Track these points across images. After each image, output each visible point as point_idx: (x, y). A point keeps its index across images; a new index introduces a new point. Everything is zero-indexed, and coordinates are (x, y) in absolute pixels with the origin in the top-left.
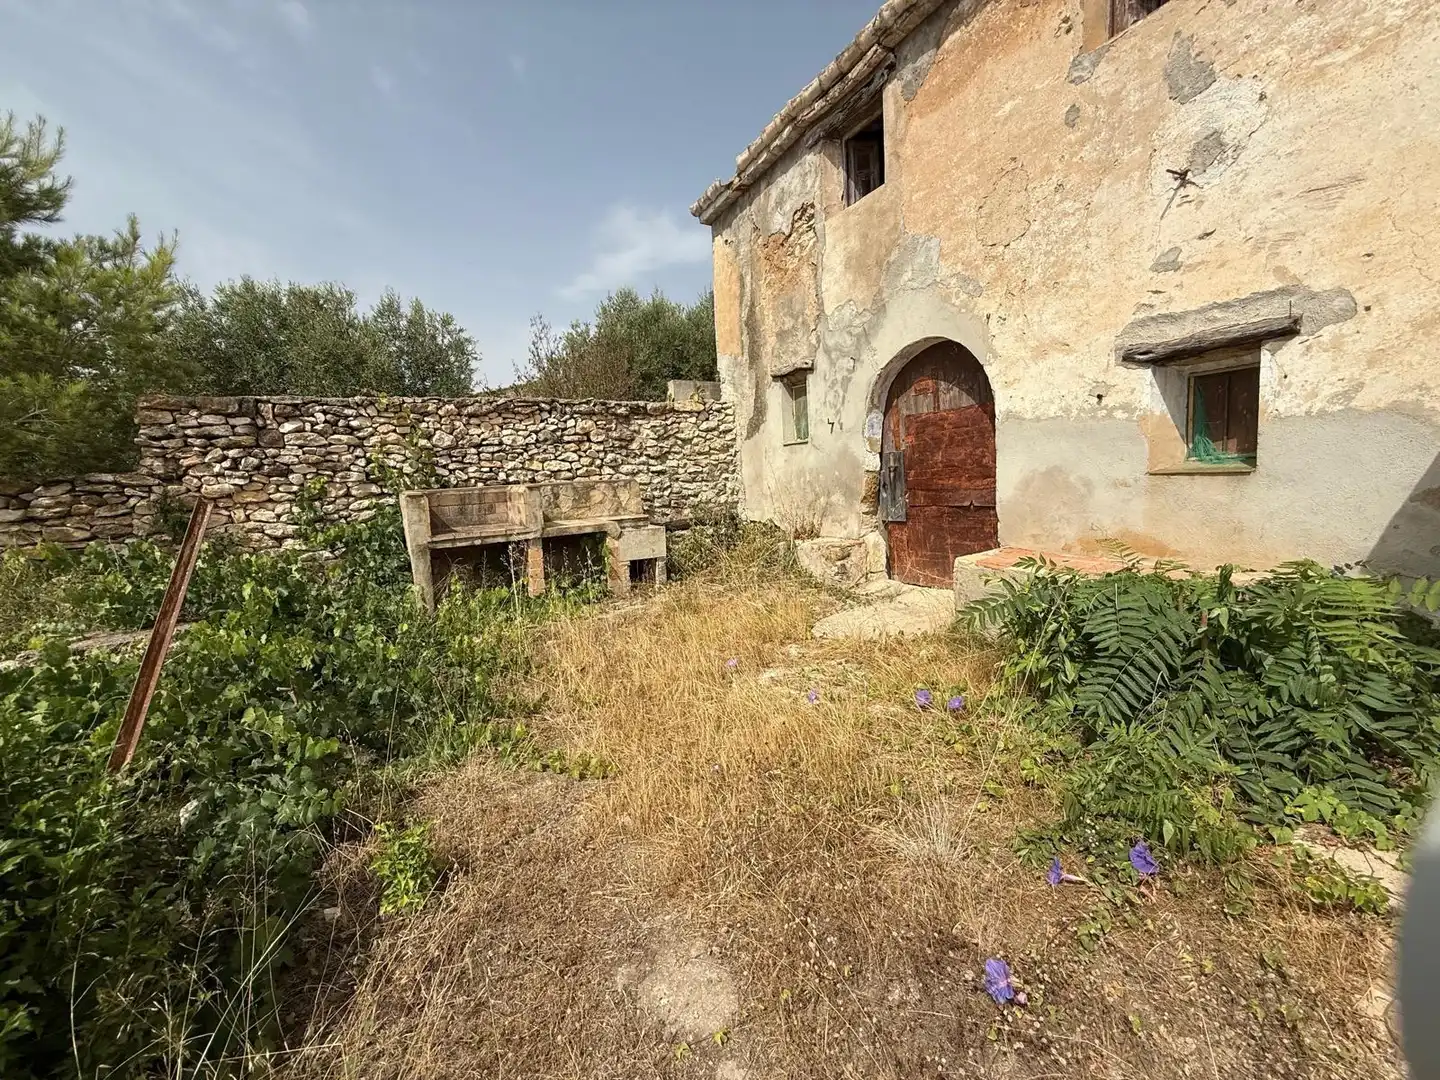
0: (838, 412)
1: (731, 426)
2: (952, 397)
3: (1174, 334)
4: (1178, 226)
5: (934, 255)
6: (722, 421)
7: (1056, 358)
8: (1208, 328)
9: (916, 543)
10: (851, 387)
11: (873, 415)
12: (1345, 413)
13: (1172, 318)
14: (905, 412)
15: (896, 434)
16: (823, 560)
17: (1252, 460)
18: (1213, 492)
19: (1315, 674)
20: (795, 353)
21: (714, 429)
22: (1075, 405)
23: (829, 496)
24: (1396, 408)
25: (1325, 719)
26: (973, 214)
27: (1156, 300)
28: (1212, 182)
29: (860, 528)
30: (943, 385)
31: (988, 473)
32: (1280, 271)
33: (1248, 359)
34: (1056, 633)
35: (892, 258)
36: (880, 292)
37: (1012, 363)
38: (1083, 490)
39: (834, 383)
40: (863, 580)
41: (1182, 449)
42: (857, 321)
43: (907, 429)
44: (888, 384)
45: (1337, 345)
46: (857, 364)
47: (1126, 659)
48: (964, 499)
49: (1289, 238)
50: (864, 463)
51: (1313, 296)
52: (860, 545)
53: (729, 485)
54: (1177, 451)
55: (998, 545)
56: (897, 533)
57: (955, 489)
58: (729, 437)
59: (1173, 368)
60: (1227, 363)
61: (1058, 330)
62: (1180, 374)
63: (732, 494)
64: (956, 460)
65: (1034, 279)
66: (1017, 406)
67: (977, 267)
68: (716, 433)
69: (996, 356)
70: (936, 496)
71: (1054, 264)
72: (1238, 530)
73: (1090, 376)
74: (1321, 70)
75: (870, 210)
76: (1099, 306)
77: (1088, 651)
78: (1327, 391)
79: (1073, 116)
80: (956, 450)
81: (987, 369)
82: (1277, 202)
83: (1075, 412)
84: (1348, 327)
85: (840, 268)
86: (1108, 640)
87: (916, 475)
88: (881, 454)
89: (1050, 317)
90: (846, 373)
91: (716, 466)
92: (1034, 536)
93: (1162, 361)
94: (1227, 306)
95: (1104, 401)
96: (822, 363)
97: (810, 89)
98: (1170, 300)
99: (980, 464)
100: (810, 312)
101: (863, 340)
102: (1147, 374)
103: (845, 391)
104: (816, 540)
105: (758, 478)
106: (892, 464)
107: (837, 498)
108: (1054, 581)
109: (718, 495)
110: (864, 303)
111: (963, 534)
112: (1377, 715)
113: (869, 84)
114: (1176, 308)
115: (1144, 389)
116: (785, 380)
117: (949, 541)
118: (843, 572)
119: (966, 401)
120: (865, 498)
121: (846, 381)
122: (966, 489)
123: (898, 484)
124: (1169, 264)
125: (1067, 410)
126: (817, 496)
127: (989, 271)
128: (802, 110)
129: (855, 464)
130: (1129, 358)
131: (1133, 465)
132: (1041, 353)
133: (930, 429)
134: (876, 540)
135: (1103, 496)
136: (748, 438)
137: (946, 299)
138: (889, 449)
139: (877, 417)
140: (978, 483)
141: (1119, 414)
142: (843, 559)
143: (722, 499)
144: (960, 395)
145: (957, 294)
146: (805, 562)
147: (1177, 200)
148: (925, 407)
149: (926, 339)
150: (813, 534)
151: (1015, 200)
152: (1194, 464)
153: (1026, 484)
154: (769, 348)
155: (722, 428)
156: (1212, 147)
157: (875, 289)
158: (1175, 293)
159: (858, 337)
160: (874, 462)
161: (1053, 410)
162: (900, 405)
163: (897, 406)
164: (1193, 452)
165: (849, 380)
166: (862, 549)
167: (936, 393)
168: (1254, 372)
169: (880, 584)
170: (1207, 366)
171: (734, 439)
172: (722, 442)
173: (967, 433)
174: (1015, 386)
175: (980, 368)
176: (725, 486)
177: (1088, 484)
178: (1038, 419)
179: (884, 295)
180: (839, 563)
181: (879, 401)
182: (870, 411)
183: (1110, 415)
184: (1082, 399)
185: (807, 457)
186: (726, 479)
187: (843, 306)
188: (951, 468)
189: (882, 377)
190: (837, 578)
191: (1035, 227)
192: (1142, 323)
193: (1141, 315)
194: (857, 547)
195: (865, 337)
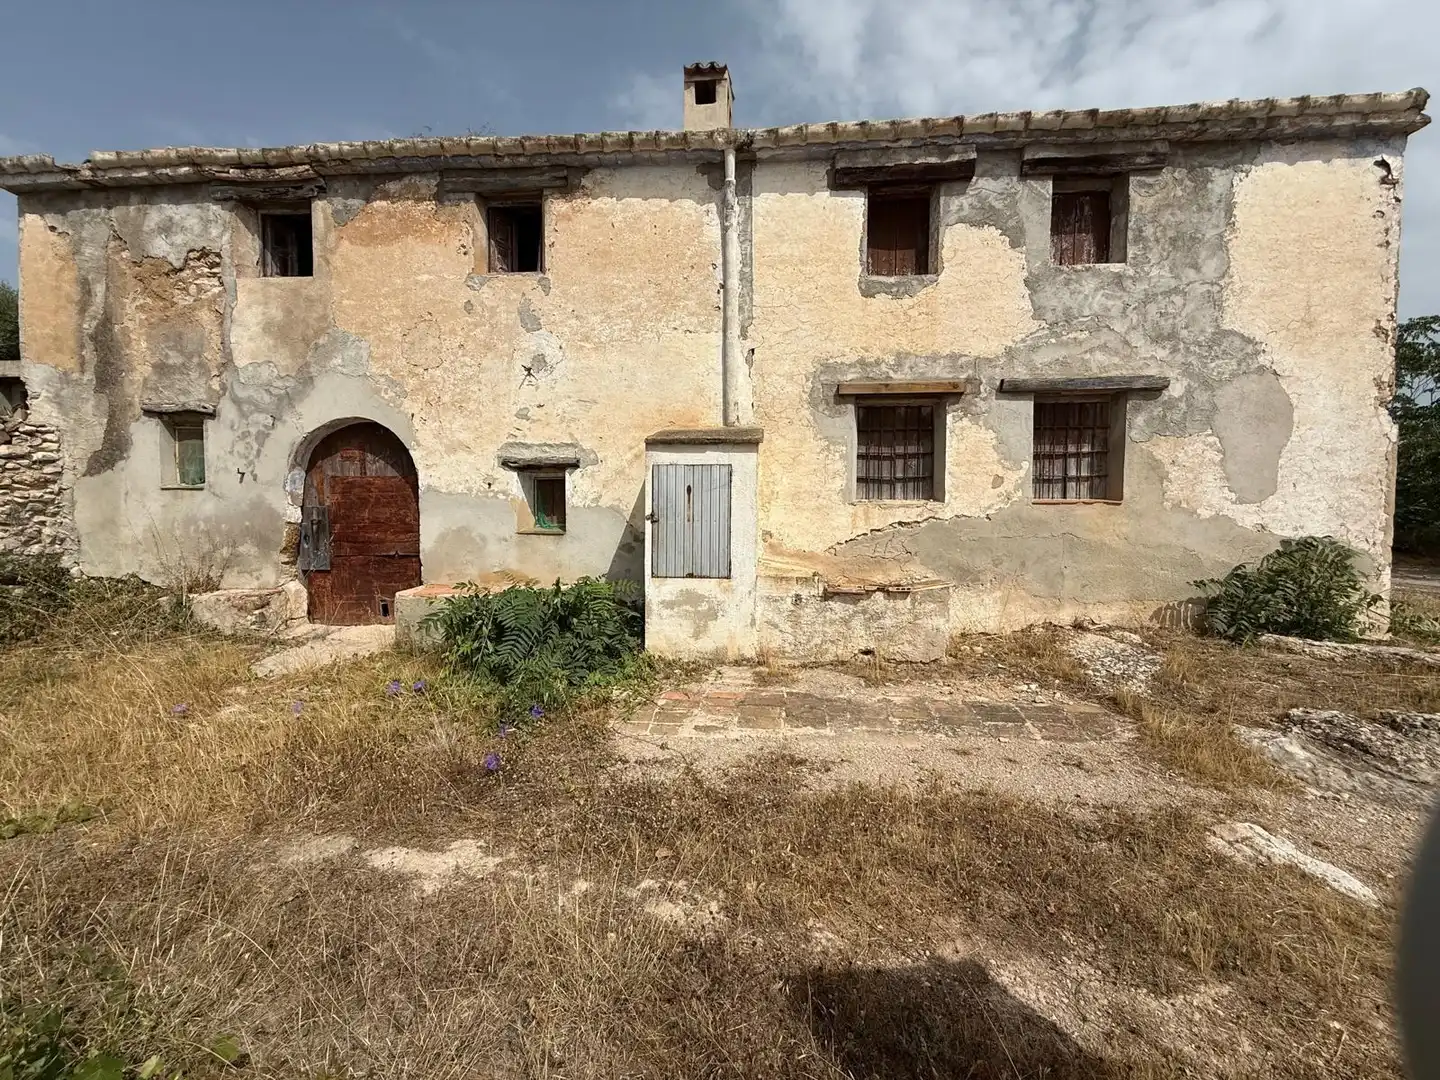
0: (251, 463)
1: (54, 455)
2: (377, 467)
3: (527, 455)
4: (526, 396)
5: (365, 354)
6: (38, 449)
7: (462, 455)
8: (544, 455)
9: (340, 589)
10: (269, 443)
11: (296, 471)
12: (595, 508)
13: (528, 446)
14: (330, 473)
15: (320, 492)
16: (236, 611)
17: (563, 528)
18: (546, 544)
19: (590, 624)
20: (186, 392)
21: (22, 457)
22: (475, 488)
23: (234, 545)
24: (611, 507)
25: (595, 642)
26: (399, 337)
27: (517, 433)
28: (541, 378)
29: (278, 577)
30: (369, 457)
31: (413, 529)
32: (571, 435)
33: (560, 475)
34: (481, 626)
35: (321, 341)
36: (307, 365)
37: (431, 452)
38: (481, 543)
39: (245, 435)
40: (284, 626)
41: (532, 520)
42: (279, 383)
43: (333, 487)
44: (313, 447)
45: (592, 475)
46: (277, 423)
47: (520, 630)
48: (389, 550)
49: (573, 420)
50: (285, 515)
51: (584, 450)
52: (279, 593)
53: (46, 531)
54: (530, 521)
55: (421, 584)
56: (319, 581)
57: (381, 542)
58: (48, 469)
59: (527, 474)
60: (552, 475)
61: (464, 436)
62: (530, 477)
63: (52, 543)
64: (382, 519)
65: (446, 399)
66: (434, 482)
67: (403, 376)
68: (25, 462)
69: (419, 445)
70: (362, 546)
71: (460, 394)
72: (560, 566)
73: (483, 470)
74: (582, 347)
75: (296, 292)
76: (487, 429)
77: (499, 632)
78: (591, 497)
79: (469, 307)
80: (382, 510)
81: (412, 453)
82: (568, 400)
83: (475, 492)
84: (595, 468)
85: (256, 329)
86: (509, 623)
87: (342, 528)
88: (302, 507)
89: (458, 427)
90: (262, 428)
91: (23, 505)
92: (449, 575)
93: (524, 469)
94: (550, 446)
95: (493, 487)
96: (227, 410)
97: (225, 153)
98: (525, 436)
99: (403, 522)
100: (212, 356)
101: (286, 401)
102: (515, 474)
103: (261, 445)
104: (216, 593)
105: (110, 523)
106: (315, 517)
107: (247, 549)
108: (477, 596)
109: (26, 544)
110: (287, 369)
111: (389, 577)
112: (610, 637)
113: (297, 188)
114: (529, 442)
115: (512, 484)
116: (166, 418)
117: (375, 584)
118: (263, 620)
119: (390, 472)
120: (285, 549)
121: (262, 437)
122: (391, 541)
123: (322, 536)
124: (522, 415)
125: (470, 490)
126: (216, 548)
127: (412, 382)
128: (211, 164)
129: (274, 515)
130: (505, 464)
131: (509, 529)
132: (452, 449)
133: (357, 490)
134: (296, 588)
135: (493, 547)
136: (90, 472)
137: (377, 391)
138: (313, 503)
139: (300, 474)
140: (402, 536)
141: (501, 496)
142: (262, 607)
143: (35, 549)
144: (385, 468)
145: (386, 390)
146: (205, 616)
147: (526, 383)
148: (352, 471)
149: (356, 418)
150: (211, 586)
151: (432, 342)
152: (539, 529)
153: (442, 538)
154: (137, 377)
155: (38, 456)
156: (540, 360)
157: (300, 361)
158: (527, 432)
159: (280, 398)
160: (295, 514)
161: (460, 489)
162: (324, 466)
163: (321, 467)
164: (538, 521)
165: (268, 435)
166: (282, 598)
167: (363, 462)
168: (562, 482)
169: (303, 628)
170: (542, 475)
171: (60, 473)
172: (37, 474)
173: (392, 497)
174: (434, 468)
175: (406, 451)
176: (40, 532)
177: (483, 539)
178: (450, 494)
179: (312, 370)
180: (257, 612)
181: (302, 460)
182: (293, 467)
183: (495, 496)
184: (479, 484)
185: (202, 504)
186: (43, 523)
187: (259, 365)
188: (376, 524)
189: (309, 439)
190: (253, 627)
191: (446, 364)
192: (511, 445)
193: (511, 440)
194: (276, 596)
195: (287, 401)
